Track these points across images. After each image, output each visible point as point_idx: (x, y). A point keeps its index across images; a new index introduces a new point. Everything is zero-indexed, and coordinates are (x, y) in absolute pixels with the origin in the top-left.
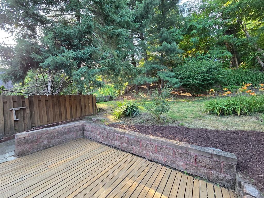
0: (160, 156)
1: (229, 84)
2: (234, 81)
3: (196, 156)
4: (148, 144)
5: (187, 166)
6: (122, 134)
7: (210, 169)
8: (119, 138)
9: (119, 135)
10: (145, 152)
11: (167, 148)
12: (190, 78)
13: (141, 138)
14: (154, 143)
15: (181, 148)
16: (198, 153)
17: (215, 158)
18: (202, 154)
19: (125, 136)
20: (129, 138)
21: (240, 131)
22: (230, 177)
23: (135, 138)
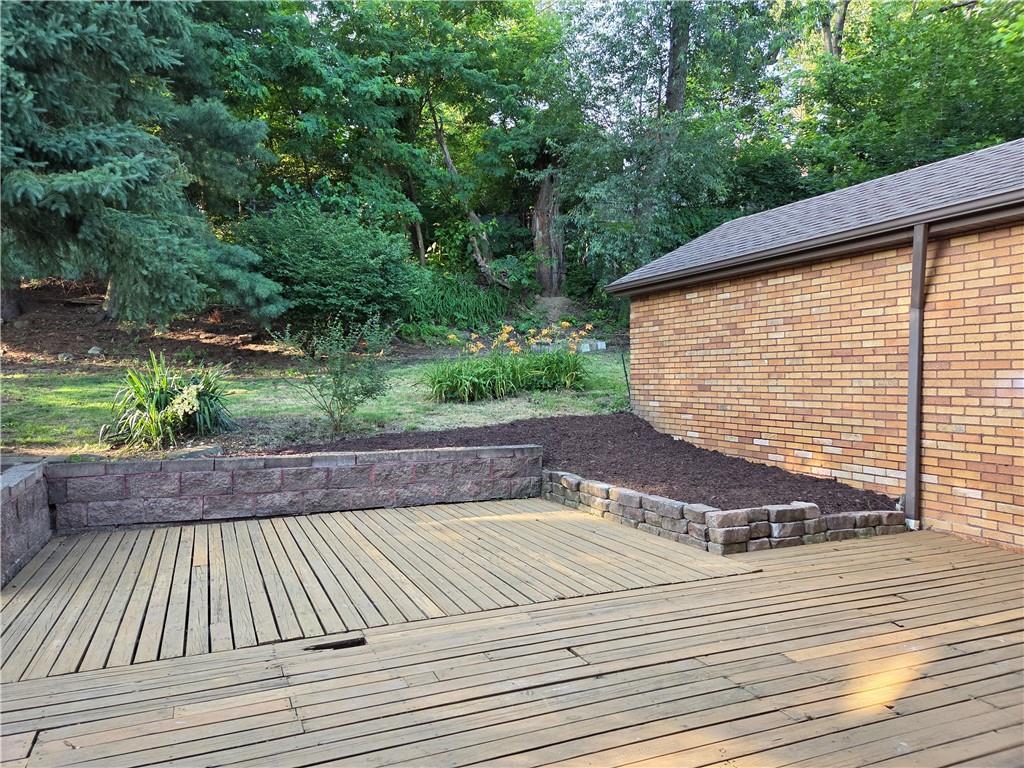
0: (424, 488)
1: (414, 318)
2: (427, 308)
3: (492, 461)
4: (395, 468)
5: (477, 488)
6: (301, 465)
7: (512, 476)
8: (290, 480)
9: (293, 470)
10: (383, 492)
11: (438, 464)
12: (324, 286)
13: (372, 459)
14: (410, 462)
15: (467, 454)
16: (494, 455)
17: (518, 455)
18: (500, 455)
19: (316, 465)
20: (333, 467)
21: (519, 421)
22: (536, 479)
23: (352, 464)
